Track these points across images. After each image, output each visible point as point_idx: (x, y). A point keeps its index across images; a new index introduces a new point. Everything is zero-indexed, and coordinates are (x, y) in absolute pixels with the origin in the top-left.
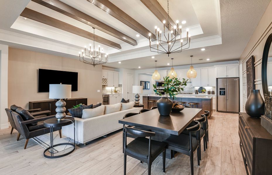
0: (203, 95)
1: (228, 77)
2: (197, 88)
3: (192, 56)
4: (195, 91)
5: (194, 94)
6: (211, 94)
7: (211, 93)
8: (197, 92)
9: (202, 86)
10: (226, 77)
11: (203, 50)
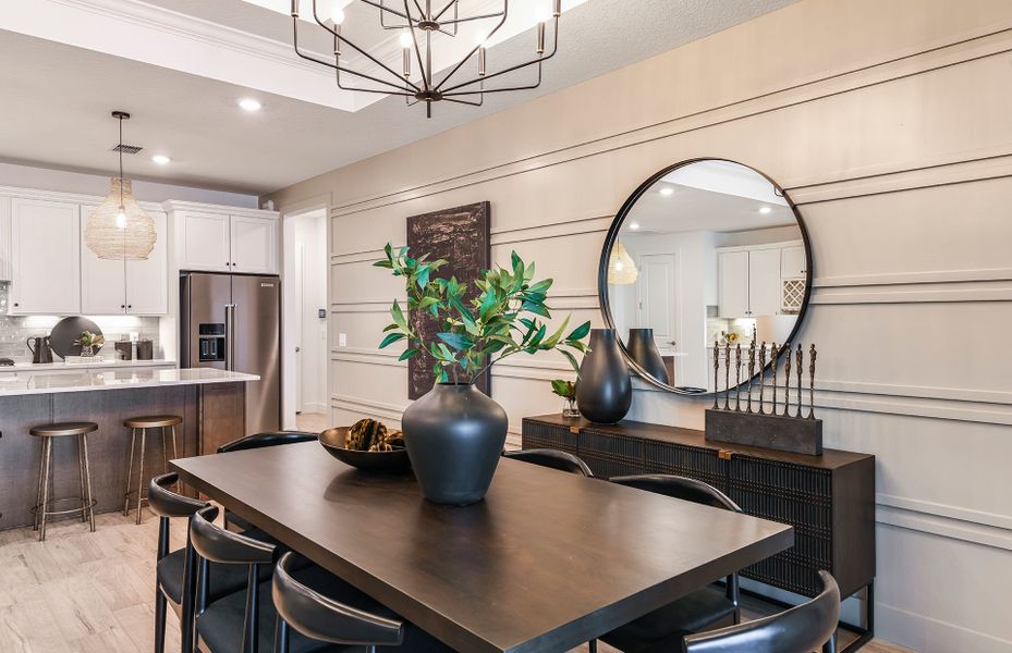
0: (84, 364)
1: (234, 270)
2: (43, 325)
3: (128, 115)
4: (32, 343)
5: (29, 365)
6: (134, 361)
7: (134, 354)
8: (43, 351)
9: (72, 311)
10: (227, 269)
11: (250, 106)
